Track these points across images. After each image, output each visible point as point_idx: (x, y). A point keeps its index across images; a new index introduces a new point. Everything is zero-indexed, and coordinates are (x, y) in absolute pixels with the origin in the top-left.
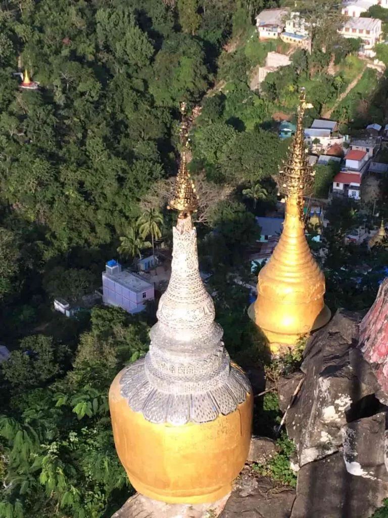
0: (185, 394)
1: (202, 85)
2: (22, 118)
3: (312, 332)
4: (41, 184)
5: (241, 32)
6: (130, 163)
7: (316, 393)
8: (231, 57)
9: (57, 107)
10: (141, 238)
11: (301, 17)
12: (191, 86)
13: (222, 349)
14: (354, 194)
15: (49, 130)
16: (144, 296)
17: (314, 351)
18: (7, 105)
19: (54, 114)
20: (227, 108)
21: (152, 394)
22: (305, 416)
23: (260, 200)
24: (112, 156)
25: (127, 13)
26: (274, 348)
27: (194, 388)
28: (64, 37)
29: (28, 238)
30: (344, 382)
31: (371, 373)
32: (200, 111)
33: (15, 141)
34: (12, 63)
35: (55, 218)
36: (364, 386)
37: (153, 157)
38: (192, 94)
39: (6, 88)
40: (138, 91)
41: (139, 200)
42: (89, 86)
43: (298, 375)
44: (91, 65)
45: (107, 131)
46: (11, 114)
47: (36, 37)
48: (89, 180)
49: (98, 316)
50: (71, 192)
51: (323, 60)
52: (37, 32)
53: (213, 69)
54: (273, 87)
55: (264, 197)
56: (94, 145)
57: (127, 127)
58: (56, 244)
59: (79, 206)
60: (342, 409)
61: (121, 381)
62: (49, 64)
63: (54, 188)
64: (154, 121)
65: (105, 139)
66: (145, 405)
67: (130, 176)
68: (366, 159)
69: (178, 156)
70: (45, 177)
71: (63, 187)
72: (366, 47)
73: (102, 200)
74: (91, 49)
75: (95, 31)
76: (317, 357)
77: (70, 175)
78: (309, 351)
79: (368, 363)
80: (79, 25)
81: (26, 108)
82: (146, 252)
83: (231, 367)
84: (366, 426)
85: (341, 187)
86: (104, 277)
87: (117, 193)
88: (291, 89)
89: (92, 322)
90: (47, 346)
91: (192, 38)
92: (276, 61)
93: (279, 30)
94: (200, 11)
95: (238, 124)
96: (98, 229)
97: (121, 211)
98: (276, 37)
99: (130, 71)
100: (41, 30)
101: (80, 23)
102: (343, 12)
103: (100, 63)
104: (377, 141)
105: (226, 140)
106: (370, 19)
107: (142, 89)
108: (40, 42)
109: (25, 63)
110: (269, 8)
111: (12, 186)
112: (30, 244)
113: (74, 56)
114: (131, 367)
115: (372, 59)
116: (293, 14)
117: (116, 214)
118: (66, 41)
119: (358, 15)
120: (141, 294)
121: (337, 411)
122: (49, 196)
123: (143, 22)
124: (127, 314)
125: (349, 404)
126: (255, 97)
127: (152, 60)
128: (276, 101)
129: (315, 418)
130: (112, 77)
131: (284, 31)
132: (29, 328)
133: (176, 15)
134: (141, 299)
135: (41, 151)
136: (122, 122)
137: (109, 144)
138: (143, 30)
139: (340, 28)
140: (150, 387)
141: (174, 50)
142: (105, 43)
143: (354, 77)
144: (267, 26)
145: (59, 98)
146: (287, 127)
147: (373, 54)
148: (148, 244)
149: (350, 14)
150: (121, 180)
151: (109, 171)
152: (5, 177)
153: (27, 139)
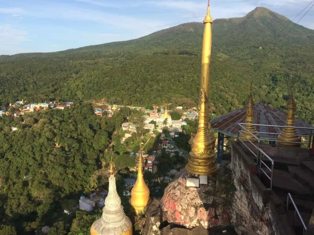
0: (113, 227)
1: (108, 143)
2: (55, 155)
3: (147, 205)
4: (61, 174)
5: (118, 128)
6: (88, 166)
7: (150, 222)
8: (115, 135)
9: (66, 152)
10: (91, 188)
11: (133, 124)
12: (104, 143)
13: (123, 212)
14: (150, 170)
15: (64, 158)
16: (92, 205)
17: (149, 210)
18: (51, 152)
19: (65, 154)
20: (115, 149)
21: (103, 229)
22: (147, 230)
23: (125, 174)
24: (83, 165)
25: (86, 125)
26: (137, 212)
27: (116, 225)
28: (68, 132)
29: (56, 191)
30: (158, 218)
31: (165, 214)
32: (107, 150)
33: (53, 162)
34: (53, 140)
35: (65, 184)
36: (163, 218)
37: (94, 164)
38: (105, 146)
39: (51, 147)
40: (90, 146)
41: (90, 177)
42: (76, 145)
43: (144, 218)
44: (76, 139)
45: (81, 157)
46: (52, 154)
47: (60, 132)
48: (75, 172)
49: (78, 213)
50: (70, 176)
51: (140, 135)
52: (60, 131)
53: (111, 138)
54: (127, 142)
55: (126, 173)
56: (77, 162)
57: (87, 156)
58: (65, 192)
59: (72, 180)
60: (158, 226)
61: (94, 226)
62: (64, 140)
63: (64, 175)
64: (94, 154)
65: (80, 159)
66: (102, 232)
67: (88, 170)
68: (153, 160)
69: (101, 163)
70: (62, 172)
71: (68, 175)
72: (151, 131)
73: (79, 178)
74: (76, 135)
75: (77, 130)
76: (150, 212)
77: (70, 171)
78: (147, 211)
79: (164, 211)
80: (73, 129)
81: (57, 152)
82: (93, 192)
83: (126, 218)
84: (165, 230)
85: (147, 169)
86: (80, 201)
87: (84, 175)
88: (132, 143)
89: (76, 215)
90: (62, 225)
91: (105, 131)
92: (127, 136)
93: (128, 128)
94: (106, 123)
95: (118, 153)
96: (78, 186)
97: (85, 180)
98: (127, 129)
99: (87, 140)
100: (62, 130)
101: (73, 128)
102: (144, 122)
103: (79, 139)
104: (156, 155)
105: (115, 158)
106: (151, 124)
107: (91, 145)
108: (61, 134)
109: (57, 140)
110: (125, 122)
111: (52, 175)
112: (57, 193)
113: (71, 137)
114: (97, 221)
115: (153, 134)
116: (131, 123)
117: (83, 181)
118: (69, 133)
119: (148, 123)
120: (91, 205)
121: (157, 227)
122: (63, 177)
123: (91, 127)
124: (87, 212)
125: (159, 224)
126: (122, 146)
127: (94, 137)
128: (128, 146)
129: (150, 230)
130: (82, 142)
131: (129, 128)
132: (56, 219)
133: (100, 125)
134: (91, 207)
135: (61, 164)
136: (85, 155)
137: (82, 161)
138: (91, 129)
139: (144, 126)
140: (103, 227)
141: (100, 134)
142: (80, 133)
143: (148, 139)
144: (125, 127)
145: (67, 149)
146: (131, 153)
147: (153, 133)
148: (93, 189)
149: (146, 123)
150: (85, 171)
151: (81, 169)
152: (50, 173)
153: (57, 161)
